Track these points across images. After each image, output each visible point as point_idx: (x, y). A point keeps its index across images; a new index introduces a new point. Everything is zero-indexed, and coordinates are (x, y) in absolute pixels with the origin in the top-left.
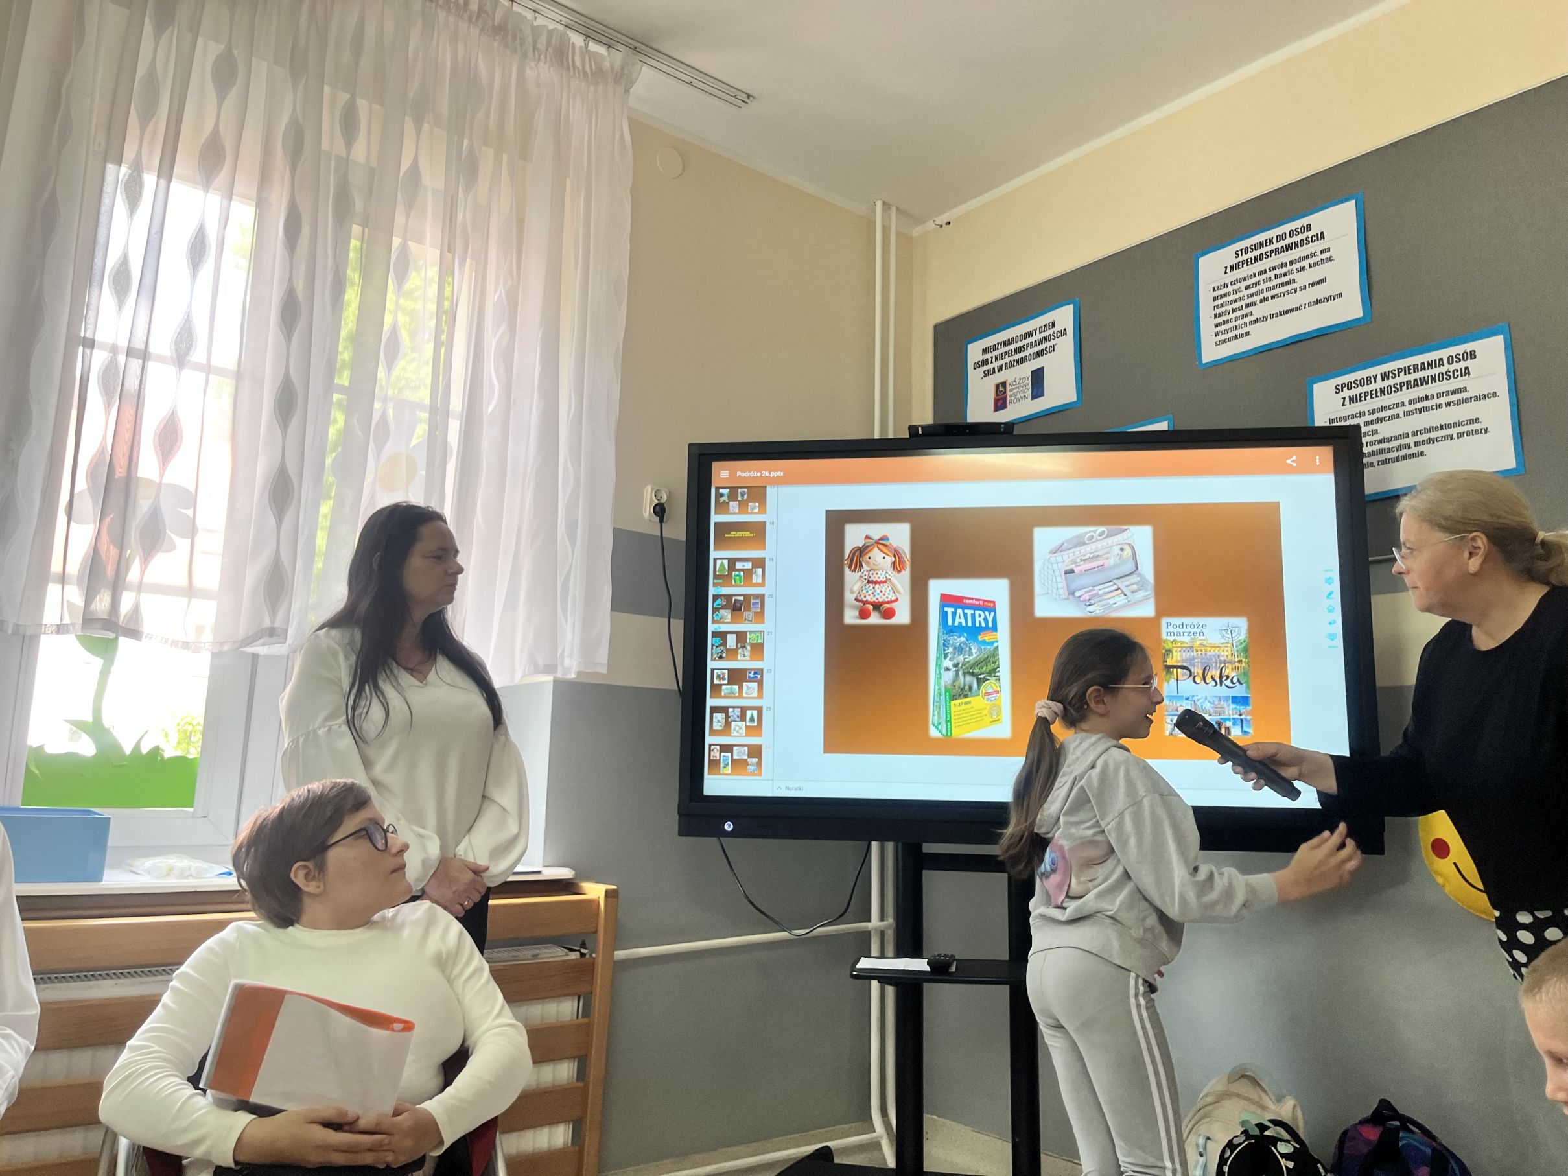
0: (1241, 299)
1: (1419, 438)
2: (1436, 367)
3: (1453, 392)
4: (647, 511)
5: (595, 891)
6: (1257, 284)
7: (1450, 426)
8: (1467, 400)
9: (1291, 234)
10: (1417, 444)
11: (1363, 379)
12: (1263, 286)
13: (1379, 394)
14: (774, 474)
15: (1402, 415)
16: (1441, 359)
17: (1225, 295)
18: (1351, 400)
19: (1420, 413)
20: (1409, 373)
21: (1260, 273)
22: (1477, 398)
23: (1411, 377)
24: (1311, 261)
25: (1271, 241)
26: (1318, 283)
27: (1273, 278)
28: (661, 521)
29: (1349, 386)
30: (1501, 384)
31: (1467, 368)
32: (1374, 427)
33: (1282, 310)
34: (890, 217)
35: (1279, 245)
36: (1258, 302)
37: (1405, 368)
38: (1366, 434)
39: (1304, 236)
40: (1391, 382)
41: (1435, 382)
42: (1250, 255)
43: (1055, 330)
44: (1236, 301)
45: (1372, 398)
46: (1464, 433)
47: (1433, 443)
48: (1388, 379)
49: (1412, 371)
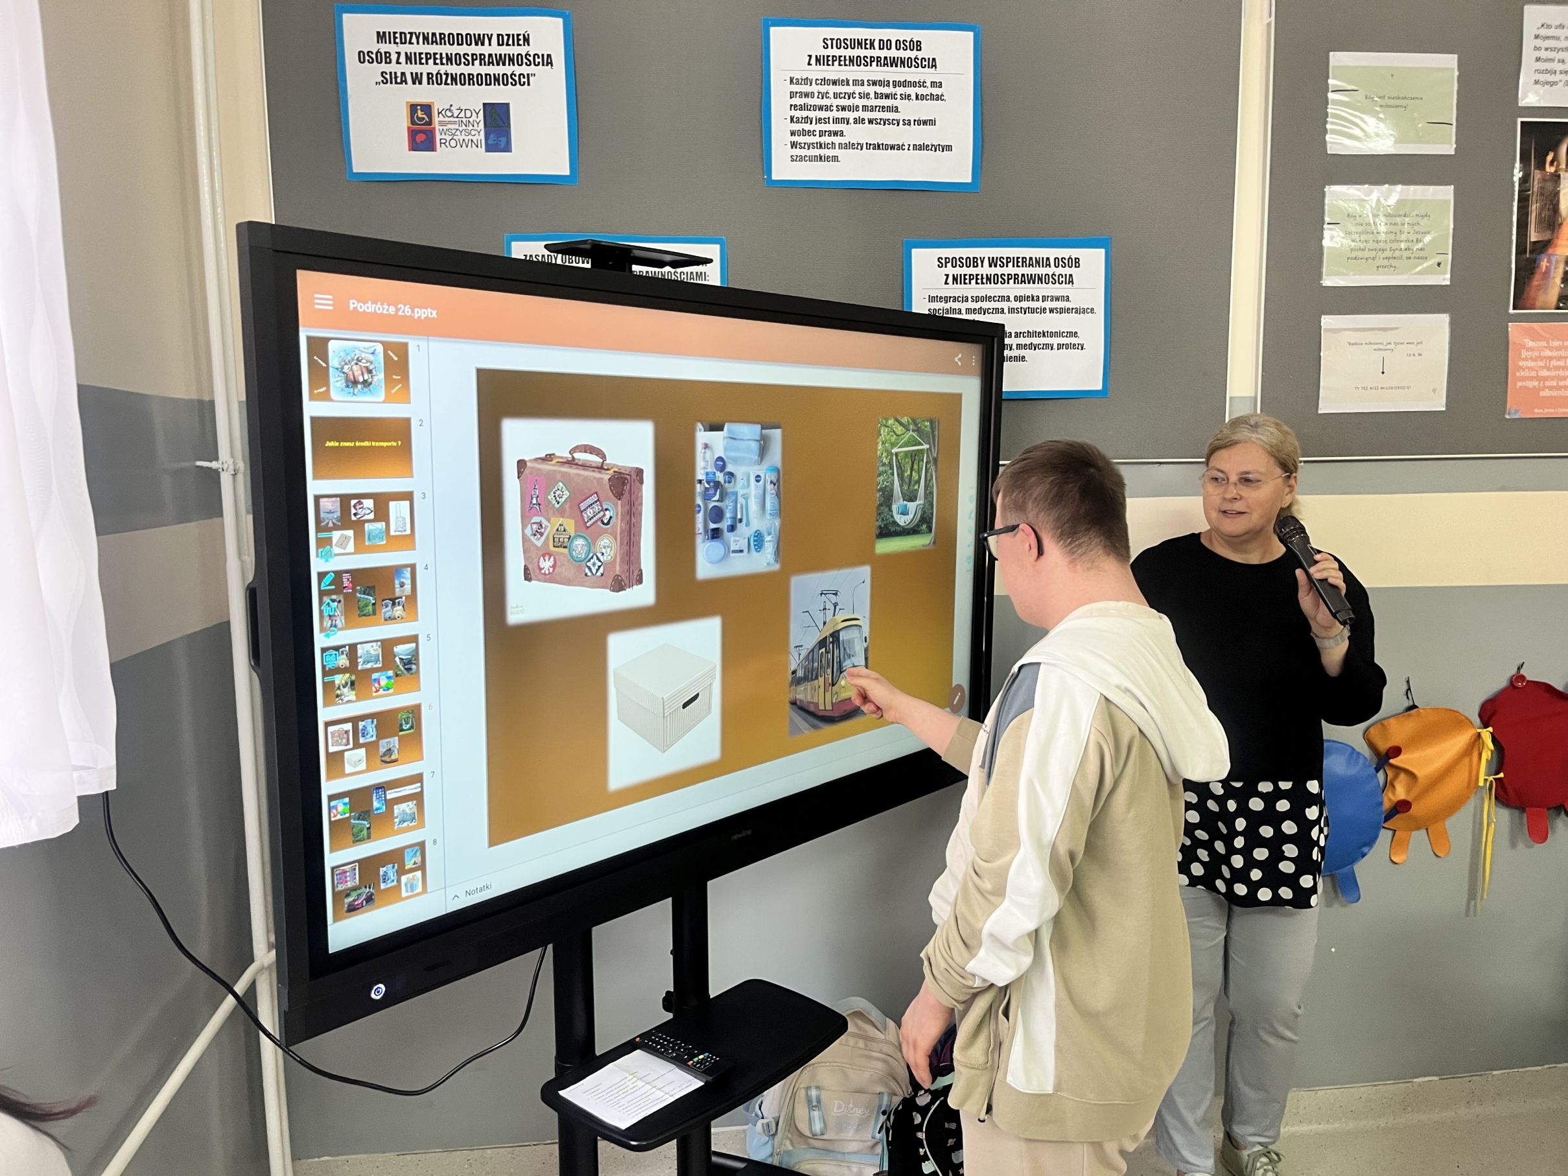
0: (828, 108)
1: (1022, 341)
2: (1043, 266)
6: (850, 96)
7: (1052, 334)
8: (1068, 311)
9: (899, 44)
10: (1019, 346)
11: (970, 258)
12: (857, 101)
13: (984, 281)
14: (421, 313)
15: (1006, 311)
17: (807, 95)
18: (955, 279)
19: (1025, 313)
20: (1018, 266)
21: (856, 83)
23: (1020, 271)
24: (921, 91)
25: (871, 45)
26: (925, 123)
27: (872, 95)
29: (954, 262)
30: (1099, 299)
31: (1071, 275)
33: (880, 143)
35: (883, 53)
36: (852, 121)
37: (1013, 258)
39: (911, 54)
40: (998, 270)
41: (1041, 283)
42: (842, 52)
43: (530, 49)
44: (821, 108)
45: (977, 283)
46: (1063, 344)
47: (1035, 349)
48: (996, 266)
49: (1020, 264)
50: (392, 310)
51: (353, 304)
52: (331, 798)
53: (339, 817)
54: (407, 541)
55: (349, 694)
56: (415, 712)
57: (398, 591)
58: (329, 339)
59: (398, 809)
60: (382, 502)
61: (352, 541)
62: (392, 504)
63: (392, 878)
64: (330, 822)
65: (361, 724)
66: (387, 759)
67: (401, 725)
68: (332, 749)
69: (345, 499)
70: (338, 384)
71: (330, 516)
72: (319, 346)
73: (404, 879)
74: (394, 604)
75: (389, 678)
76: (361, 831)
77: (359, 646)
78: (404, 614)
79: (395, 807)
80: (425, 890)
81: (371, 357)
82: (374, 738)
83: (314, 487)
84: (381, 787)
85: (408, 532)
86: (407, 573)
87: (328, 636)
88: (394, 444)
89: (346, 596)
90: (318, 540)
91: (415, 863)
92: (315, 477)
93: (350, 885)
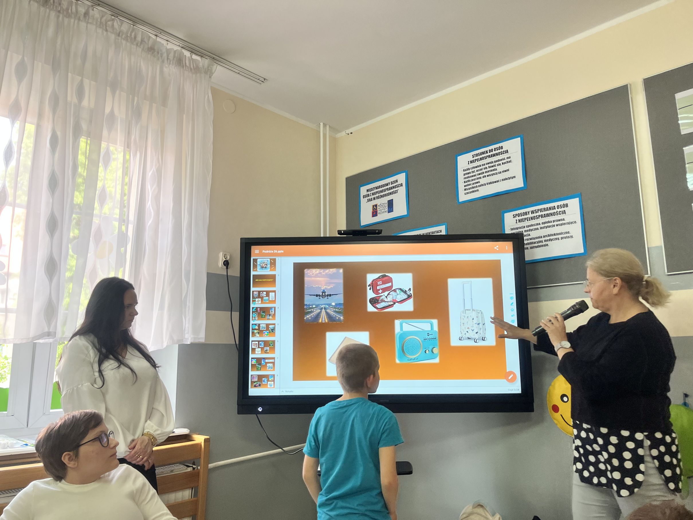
0: (475, 176)
1: (546, 238)
2: (552, 210)
3: (559, 220)
4: (221, 263)
5: (199, 439)
6: (481, 170)
7: (558, 234)
8: (564, 224)
9: (495, 149)
10: (545, 241)
11: (524, 213)
12: (484, 171)
13: (530, 219)
14: (280, 252)
15: (539, 228)
16: (554, 207)
17: (468, 173)
18: (519, 221)
19: (546, 228)
20: (542, 212)
21: (483, 165)
22: (568, 223)
23: (543, 213)
24: (503, 161)
25: (487, 152)
26: (506, 171)
27: (488, 168)
28: (227, 268)
29: (519, 215)
30: (578, 218)
31: (564, 211)
32: (529, 233)
33: (491, 182)
34: (326, 129)
35: (490, 154)
36: (482, 177)
37: (540, 209)
38: (526, 236)
39: (500, 151)
40: (535, 215)
41: (552, 216)
42: (478, 157)
43: (398, 183)
44: (473, 176)
45: (527, 221)
46: (563, 237)
47: (552, 241)
48: (534, 213)
49: (543, 211)
50: (272, 252)
51: (263, 251)
52: (252, 358)
53: (253, 363)
54: (274, 302)
55: (257, 335)
56: (274, 342)
57: (271, 313)
58: (257, 259)
59: (268, 365)
60: (268, 293)
61: (260, 301)
62: (270, 293)
63: (266, 381)
64: (252, 364)
65: (260, 343)
66: (266, 352)
67: (270, 344)
68: (253, 347)
69: (259, 292)
70: (259, 268)
71: (256, 295)
72: (255, 260)
73: (269, 383)
74: (270, 316)
75: (268, 333)
76: (259, 368)
77: (261, 324)
78: (272, 318)
79: (268, 364)
80: (274, 387)
81: (267, 262)
82: (263, 346)
83: (252, 289)
84: (264, 359)
85: (274, 299)
86: (273, 309)
87: (254, 321)
88: (272, 280)
89: (258, 313)
90: (252, 300)
91: (272, 379)
92: (253, 287)
93: (255, 380)
